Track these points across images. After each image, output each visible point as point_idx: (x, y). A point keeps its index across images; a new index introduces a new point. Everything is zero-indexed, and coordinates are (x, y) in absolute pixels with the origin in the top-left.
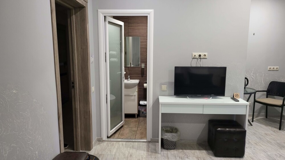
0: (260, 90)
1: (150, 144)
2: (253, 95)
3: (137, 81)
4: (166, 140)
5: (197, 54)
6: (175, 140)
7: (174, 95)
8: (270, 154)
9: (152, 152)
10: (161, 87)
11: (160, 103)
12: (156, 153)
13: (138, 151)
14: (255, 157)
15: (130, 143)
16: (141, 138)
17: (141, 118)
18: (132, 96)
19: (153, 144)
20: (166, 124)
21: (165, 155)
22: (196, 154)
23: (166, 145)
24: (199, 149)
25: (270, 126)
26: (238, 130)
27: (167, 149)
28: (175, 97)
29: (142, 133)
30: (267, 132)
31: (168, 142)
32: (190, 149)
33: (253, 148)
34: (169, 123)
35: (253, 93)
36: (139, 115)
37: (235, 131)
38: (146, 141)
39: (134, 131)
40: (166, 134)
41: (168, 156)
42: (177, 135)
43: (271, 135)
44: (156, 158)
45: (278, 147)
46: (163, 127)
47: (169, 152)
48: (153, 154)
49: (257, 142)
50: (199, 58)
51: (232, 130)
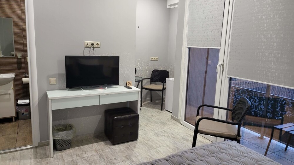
0: (145, 78)
1: (38, 150)
2: (141, 82)
3: (12, 76)
4: (58, 140)
5: (89, 43)
6: (69, 138)
7: (67, 88)
8: (157, 132)
9: (41, 158)
10: (49, 81)
11: (49, 99)
12: (47, 158)
13: (22, 161)
14: (146, 137)
15: (8, 154)
16: (25, 145)
17: (21, 121)
18: (6, 94)
19: (41, 148)
20: (58, 122)
21: (58, 157)
22: (94, 148)
23: (59, 146)
24: (96, 142)
25: (154, 108)
26: (132, 115)
27: (61, 150)
28: (68, 90)
29: (24, 139)
30: (153, 114)
31: (61, 142)
32: (87, 144)
33: (144, 130)
34: (61, 121)
35: (140, 81)
36: (17, 118)
37: (130, 116)
38: (32, 146)
39: (13, 138)
40: (58, 133)
41: (62, 158)
42: (72, 132)
43: (156, 116)
44: (47, 163)
45: (162, 125)
46: (54, 126)
47: (63, 153)
48: (44, 159)
49: (146, 124)
50: (92, 47)
51: (127, 116)
